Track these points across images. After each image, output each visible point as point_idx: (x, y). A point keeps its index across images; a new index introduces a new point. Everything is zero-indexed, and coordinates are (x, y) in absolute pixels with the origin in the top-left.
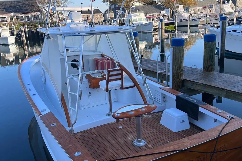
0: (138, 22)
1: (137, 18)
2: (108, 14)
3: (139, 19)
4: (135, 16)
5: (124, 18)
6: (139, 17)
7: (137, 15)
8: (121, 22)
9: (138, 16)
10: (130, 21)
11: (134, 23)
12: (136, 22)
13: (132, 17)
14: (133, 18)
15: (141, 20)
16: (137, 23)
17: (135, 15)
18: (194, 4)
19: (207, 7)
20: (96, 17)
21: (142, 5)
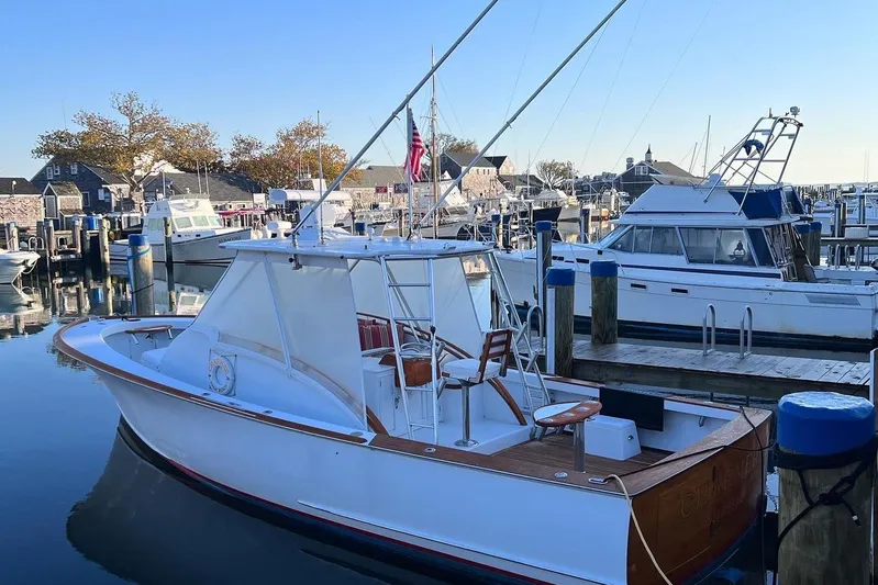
0: (195, 228)
1: (190, 214)
2: (59, 198)
3: (195, 218)
4: (182, 207)
5: (132, 215)
6: (197, 213)
7: (189, 205)
8: (120, 226)
9: (191, 208)
10: (167, 225)
11: (179, 230)
12: (188, 229)
13: (173, 210)
14: (176, 214)
15: (203, 221)
16: (192, 232)
17: (182, 204)
18: (351, 176)
19: (390, 190)
20: (18, 206)
21: (177, 171)
